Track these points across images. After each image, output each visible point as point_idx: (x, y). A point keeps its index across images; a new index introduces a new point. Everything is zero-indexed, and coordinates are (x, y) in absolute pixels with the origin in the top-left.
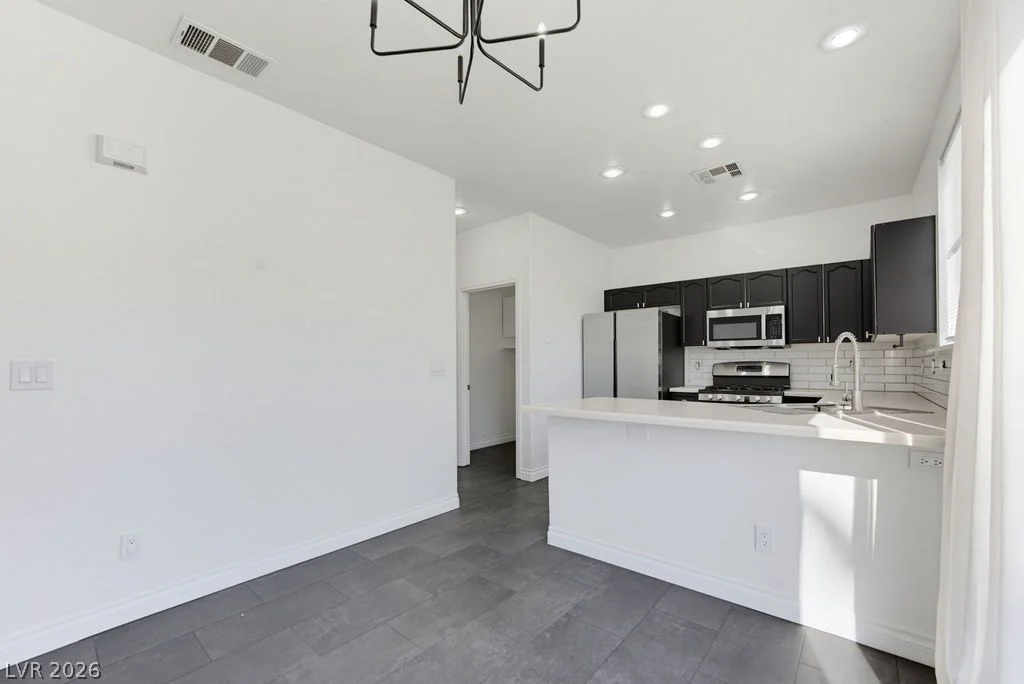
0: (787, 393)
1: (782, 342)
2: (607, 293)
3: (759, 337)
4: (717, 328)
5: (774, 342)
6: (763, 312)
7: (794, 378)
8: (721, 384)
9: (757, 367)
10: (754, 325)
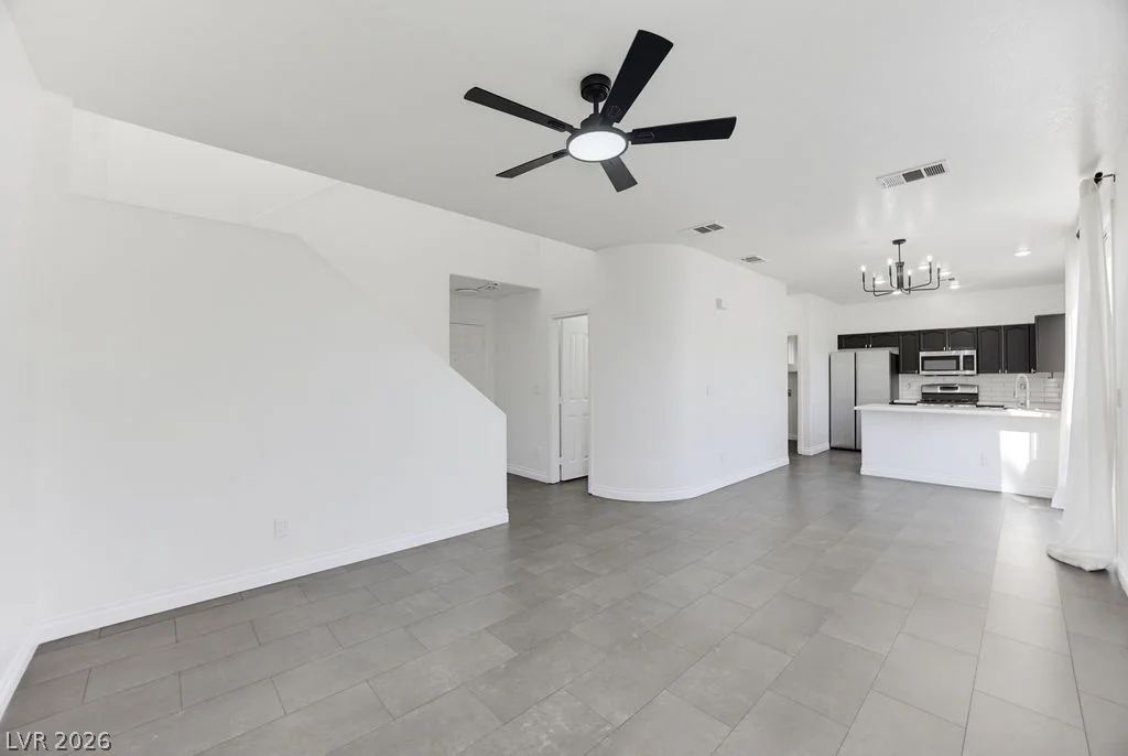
0: (978, 403)
1: (975, 372)
2: (839, 337)
3: (958, 369)
4: (926, 362)
5: (968, 372)
6: (963, 353)
7: (980, 394)
8: (928, 398)
9: (954, 388)
10: (954, 361)
